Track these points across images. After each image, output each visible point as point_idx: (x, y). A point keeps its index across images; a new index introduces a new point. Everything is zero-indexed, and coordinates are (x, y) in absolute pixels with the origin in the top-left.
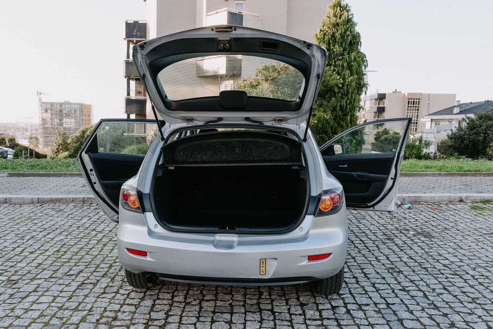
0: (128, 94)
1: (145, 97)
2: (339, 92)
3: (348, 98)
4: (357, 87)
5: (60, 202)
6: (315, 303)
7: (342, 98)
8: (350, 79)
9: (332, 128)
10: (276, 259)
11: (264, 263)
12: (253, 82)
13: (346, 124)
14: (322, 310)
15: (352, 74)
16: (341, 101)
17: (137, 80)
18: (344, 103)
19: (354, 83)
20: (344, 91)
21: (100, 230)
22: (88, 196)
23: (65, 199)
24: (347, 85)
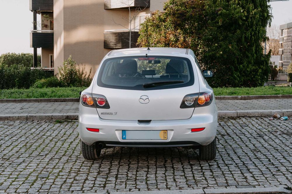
0: (35, 28)
1: (52, 31)
2: (243, 24)
3: (253, 30)
4: (261, 19)
5: (8, 119)
6: (200, 164)
7: (247, 30)
8: (253, 12)
9: (238, 59)
10: (173, 130)
11: (166, 133)
12: (161, 15)
13: (251, 54)
14: (203, 166)
15: (256, 7)
16: (245, 33)
17: (43, 13)
18: (248, 34)
19: (258, 16)
20: (248, 23)
21: (49, 135)
22: (30, 115)
23: (12, 117)
24: (251, 18)
